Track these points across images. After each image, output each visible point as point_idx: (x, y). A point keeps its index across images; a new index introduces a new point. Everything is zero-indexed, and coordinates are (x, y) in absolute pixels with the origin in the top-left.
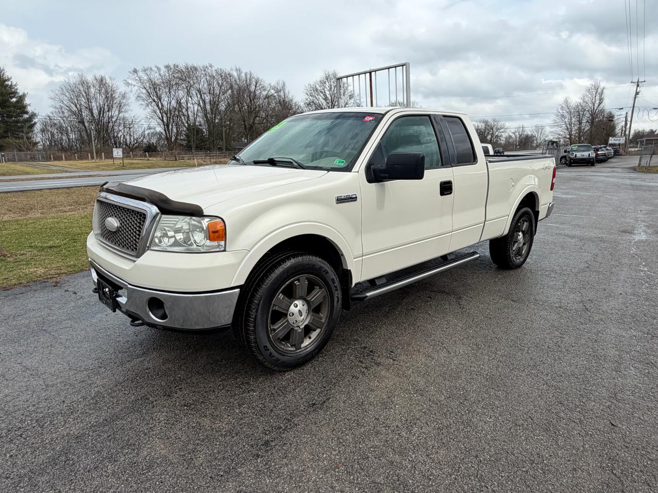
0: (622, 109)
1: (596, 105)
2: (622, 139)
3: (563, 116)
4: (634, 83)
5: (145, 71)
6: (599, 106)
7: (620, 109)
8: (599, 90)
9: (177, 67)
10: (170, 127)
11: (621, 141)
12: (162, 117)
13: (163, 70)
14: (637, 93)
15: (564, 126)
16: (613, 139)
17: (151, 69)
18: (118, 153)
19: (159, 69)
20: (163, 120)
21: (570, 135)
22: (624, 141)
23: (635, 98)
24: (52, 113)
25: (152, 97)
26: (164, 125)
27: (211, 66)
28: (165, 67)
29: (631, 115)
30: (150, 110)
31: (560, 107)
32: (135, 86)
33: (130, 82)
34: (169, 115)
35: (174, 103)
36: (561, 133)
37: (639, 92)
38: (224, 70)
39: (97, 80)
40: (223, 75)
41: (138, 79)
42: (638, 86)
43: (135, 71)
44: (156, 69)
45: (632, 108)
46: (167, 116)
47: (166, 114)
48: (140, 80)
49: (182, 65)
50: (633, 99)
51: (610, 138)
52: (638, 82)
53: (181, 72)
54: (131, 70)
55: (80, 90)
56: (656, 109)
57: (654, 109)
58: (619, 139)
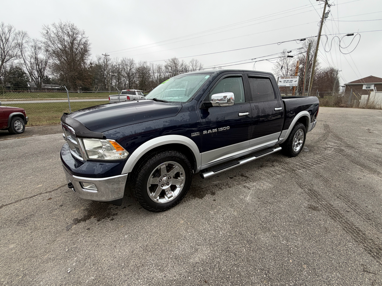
0: (305, 39)
2: (294, 80)
7: (301, 40)
11: (293, 83)
14: (325, 16)
16: (282, 80)
22: (297, 83)
23: (322, 22)
42: (326, 4)
45: (317, 38)
50: (319, 24)
56: (353, 35)
57: (348, 35)
58: (290, 79)
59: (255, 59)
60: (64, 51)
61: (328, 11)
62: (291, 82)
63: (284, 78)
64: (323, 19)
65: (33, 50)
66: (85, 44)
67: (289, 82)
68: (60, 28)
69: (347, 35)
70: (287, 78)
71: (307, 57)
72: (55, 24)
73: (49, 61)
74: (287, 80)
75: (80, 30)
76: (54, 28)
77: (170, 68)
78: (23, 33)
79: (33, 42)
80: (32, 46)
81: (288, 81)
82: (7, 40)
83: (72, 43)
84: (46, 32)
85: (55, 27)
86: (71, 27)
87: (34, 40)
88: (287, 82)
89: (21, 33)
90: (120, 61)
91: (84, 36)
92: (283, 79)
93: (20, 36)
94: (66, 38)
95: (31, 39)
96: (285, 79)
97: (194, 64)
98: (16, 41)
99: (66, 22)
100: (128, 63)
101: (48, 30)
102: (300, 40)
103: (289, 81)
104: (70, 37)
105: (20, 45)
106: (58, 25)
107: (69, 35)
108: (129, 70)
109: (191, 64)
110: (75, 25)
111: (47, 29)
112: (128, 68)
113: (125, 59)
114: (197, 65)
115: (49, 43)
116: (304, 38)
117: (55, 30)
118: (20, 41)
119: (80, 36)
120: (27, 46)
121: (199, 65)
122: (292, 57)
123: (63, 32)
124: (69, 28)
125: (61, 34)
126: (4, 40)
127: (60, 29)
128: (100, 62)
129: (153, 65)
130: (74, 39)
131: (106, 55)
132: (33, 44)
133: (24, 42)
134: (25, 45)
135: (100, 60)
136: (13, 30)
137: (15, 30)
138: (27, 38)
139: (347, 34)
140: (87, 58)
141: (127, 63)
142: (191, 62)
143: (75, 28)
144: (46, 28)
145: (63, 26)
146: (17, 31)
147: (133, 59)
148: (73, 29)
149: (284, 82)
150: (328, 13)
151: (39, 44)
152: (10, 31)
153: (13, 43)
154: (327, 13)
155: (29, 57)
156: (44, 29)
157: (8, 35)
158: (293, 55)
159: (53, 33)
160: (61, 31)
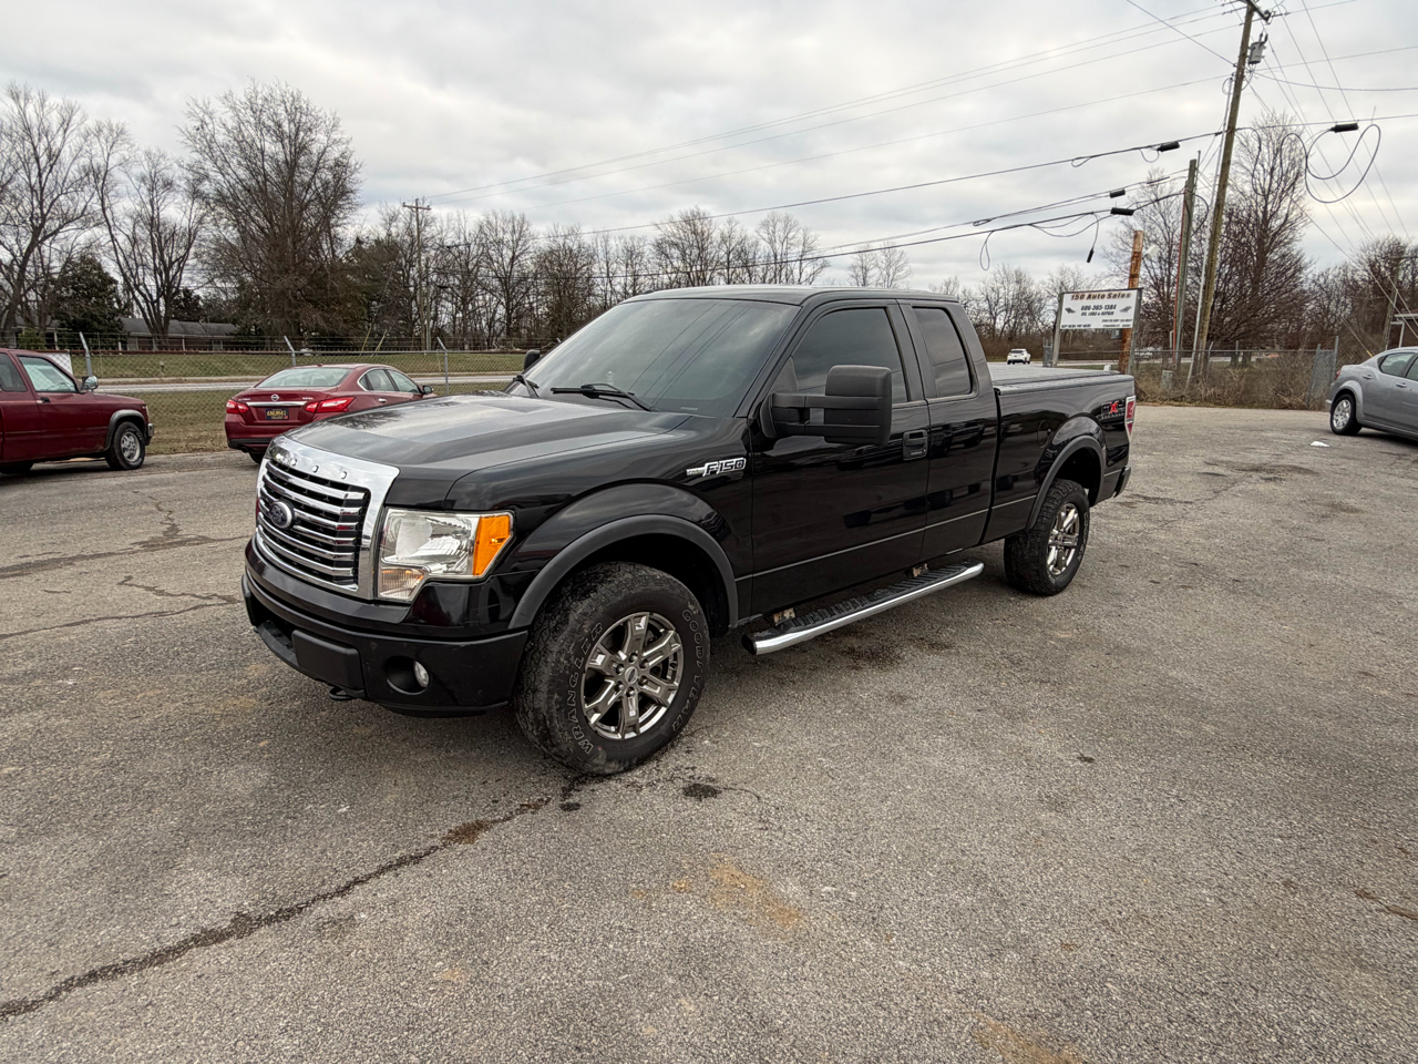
0: (1174, 146)
2: (1120, 303)
7: (1163, 148)
11: (1117, 314)
14: (1249, 54)
16: (1077, 305)
22: (1131, 314)
23: (1239, 79)
45: (1220, 141)
50: (1230, 87)
56: (1353, 127)
57: (1338, 129)
58: (1106, 302)
59: (988, 221)
60: (259, 192)
61: (1261, 35)
62: (1109, 313)
63: (1082, 297)
64: (1240, 67)
65: (144, 190)
66: (340, 167)
67: (1103, 314)
68: (252, 109)
69: (1332, 129)
70: (1094, 297)
71: (1186, 212)
72: (231, 94)
73: (203, 233)
74: (1092, 303)
75: (320, 115)
76: (228, 109)
77: (675, 252)
78: (111, 130)
79: (145, 163)
80: (143, 179)
81: (1096, 308)
82: (54, 157)
83: (292, 165)
84: (198, 124)
85: (233, 108)
86: (288, 105)
87: (148, 154)
88: (1093, 314)
89: (106, 131)
90: (471, 228)
91: (334, 136)
92: (1079, 301)
93: (103, 140)
94: (271, 147)
95: (138, 149)
96: (1085, 302)
97: (780, 234)
98: (84, 161)
99: (273, 86)
100: (504, 232)
101: (207, 120)
102: (1158, 150)
103: (1103, 310)
104: (286, 141)
105: (98, 177)
106: (244, 100)
107: (280, 137)
108: (507, 260)
109: (766, 236)
110: (304, 97)
111: (201, 115)
112: (504, 252)
113: (492, 219)
114: (790, 235)
115: (208, 165)
117: (231, 118)
118: (99, 161)
119: (322, 137)
120: (123, 177)
121: (800, 236)
122: (1129, 213)
123: (259, 124)
124: (281, 110)
125: (252, 132)
126: (44, 160)
127: (249, 112)
128: (393, 230)
129: (606, 241)
130: (301, 149)
131: (417, 208)
132: (144, 169)
133: (113, 161)
134: (117, 174)
135: (394, 224)
136: (76, 118)
137: (85, 117)
138: (127, 146)
139: (1333, 125)
140: (345, 218)
141: (501, 235)
142: (765, 225)
143: (304, 106)
144: (198, 110)
145: (260, 102)
146: (91, 124)
147: (527, 219)
148: (295, 111)
149: (1084, 314)
150: (1261, 44)
151: (166, 168)
152: (65, 124)
153: (75, 167)
154: (1257, 46)
155: (129, 221)
156: (191, 114)
157: (59, 140)
158: (1134, 207)
159: (224, 130)
160: (252, 120)
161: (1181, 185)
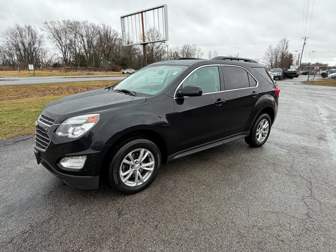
1: (285, 49)
2: (297, 66)
3: (268, 54)
4: (303, 38)
5: (51, 23)
6: (286, 50)
8: (286, 42)
9: (69, 21)
10: (66, 54)
12: (62, 49)
13: (62, 23)
14: (305, 44)
15: (269, 59)
17: (55, 22)
18: (31, 67)
19: (59, 22)
20: (62, 51)
21: (272, 64)
23: (304, 46)
24: (3, 45)
25: (56, 37)
26: (63, 53)
27: (87, 22)
28: (63, 21)
29: (301, 55)
30: (55, 45)
31: (267, 50)
32: (46, 31)
33: (43, 28)
34: (65, 47)
35: (68, 42)
36: (267, 63)
37: (306, 43)
38: (95, 24)
39: (26, 27)
40: (94, 27)
41: (48, 27)
42: (305, 40)
43: (46, 23)
44: (57, 22)
45: (302, 51)
46: (65, 49)
47: (64, 47)
48: (49, 28)
49: (71, 21)
50: (303, 46)
51: (291, 66)
52: (305, 38)
53: (71, 24)
54: (44, 22)
55: (17, 33)
56: (314, 52)
57: (313, 52)
58: (295, 66)
116: (297, 51)
161: (298, 55)
